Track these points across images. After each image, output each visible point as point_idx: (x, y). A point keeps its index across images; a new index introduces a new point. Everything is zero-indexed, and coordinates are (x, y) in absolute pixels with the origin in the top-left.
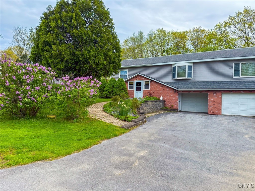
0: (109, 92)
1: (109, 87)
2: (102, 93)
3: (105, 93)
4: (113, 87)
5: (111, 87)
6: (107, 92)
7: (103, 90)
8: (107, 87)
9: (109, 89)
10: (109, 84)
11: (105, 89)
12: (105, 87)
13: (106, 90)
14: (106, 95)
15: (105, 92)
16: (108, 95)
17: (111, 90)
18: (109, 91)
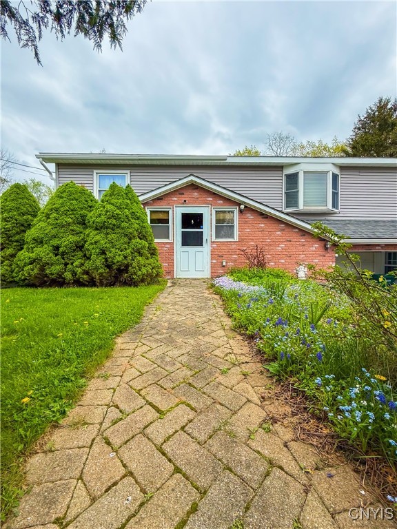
0: (61, 250)
1: (56, 226)
2: (13, 256)
3: (33, 255)
4: (83, 222)
5: (69, 224)
6: (43, 252)
7: (17, 237)
8: (42, 224)
9: (54, 236)
10: (57, 210)
11: (31, 234)
12: (29, 226)
13: (39, 242)
14: (42, 269)
15: (31, 250)
16: (56, 269)
17: (68, 240)
18: (55, 242)
